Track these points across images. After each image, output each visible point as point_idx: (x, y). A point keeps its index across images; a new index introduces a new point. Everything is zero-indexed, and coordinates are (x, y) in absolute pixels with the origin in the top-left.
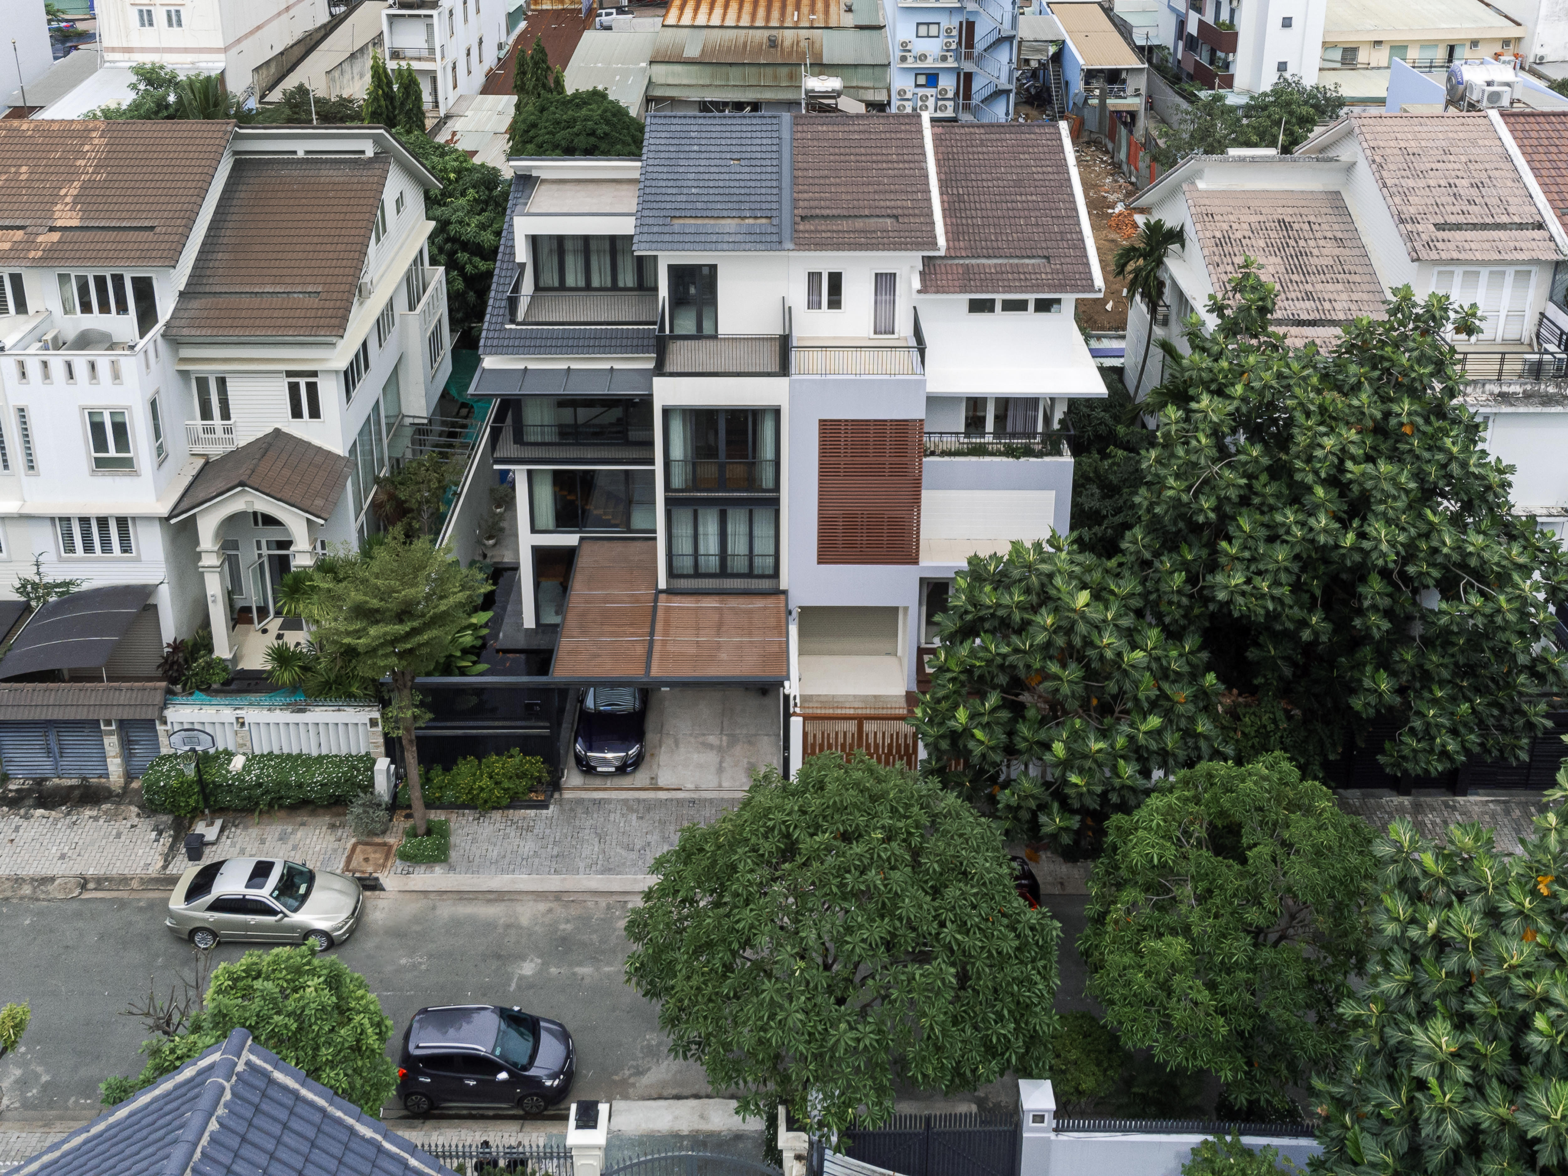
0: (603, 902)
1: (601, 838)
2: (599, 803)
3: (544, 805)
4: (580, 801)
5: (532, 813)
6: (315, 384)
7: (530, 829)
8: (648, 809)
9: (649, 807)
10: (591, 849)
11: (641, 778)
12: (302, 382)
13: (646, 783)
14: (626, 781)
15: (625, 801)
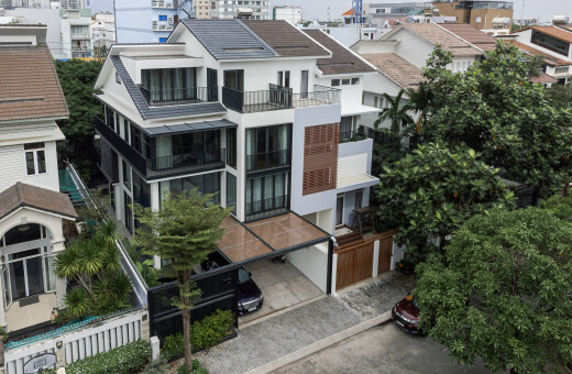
0: (299, 365)
1: (272, 338)
2: (257, 325)
3: (235, 335)
4: (248, 328)
5: (231, 341)
6: (43, 152)
7: (237, 348)
8: (281, 320)
9: (281, 318)
10: (272, 346)
11: (265, 309)
12: (35, 151)
13: (270, 310)
14: (261, 313)
15: (268, 321)
